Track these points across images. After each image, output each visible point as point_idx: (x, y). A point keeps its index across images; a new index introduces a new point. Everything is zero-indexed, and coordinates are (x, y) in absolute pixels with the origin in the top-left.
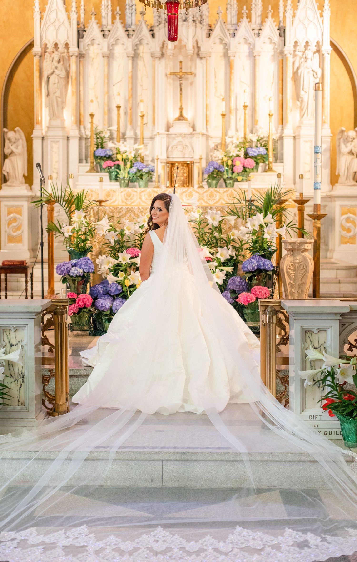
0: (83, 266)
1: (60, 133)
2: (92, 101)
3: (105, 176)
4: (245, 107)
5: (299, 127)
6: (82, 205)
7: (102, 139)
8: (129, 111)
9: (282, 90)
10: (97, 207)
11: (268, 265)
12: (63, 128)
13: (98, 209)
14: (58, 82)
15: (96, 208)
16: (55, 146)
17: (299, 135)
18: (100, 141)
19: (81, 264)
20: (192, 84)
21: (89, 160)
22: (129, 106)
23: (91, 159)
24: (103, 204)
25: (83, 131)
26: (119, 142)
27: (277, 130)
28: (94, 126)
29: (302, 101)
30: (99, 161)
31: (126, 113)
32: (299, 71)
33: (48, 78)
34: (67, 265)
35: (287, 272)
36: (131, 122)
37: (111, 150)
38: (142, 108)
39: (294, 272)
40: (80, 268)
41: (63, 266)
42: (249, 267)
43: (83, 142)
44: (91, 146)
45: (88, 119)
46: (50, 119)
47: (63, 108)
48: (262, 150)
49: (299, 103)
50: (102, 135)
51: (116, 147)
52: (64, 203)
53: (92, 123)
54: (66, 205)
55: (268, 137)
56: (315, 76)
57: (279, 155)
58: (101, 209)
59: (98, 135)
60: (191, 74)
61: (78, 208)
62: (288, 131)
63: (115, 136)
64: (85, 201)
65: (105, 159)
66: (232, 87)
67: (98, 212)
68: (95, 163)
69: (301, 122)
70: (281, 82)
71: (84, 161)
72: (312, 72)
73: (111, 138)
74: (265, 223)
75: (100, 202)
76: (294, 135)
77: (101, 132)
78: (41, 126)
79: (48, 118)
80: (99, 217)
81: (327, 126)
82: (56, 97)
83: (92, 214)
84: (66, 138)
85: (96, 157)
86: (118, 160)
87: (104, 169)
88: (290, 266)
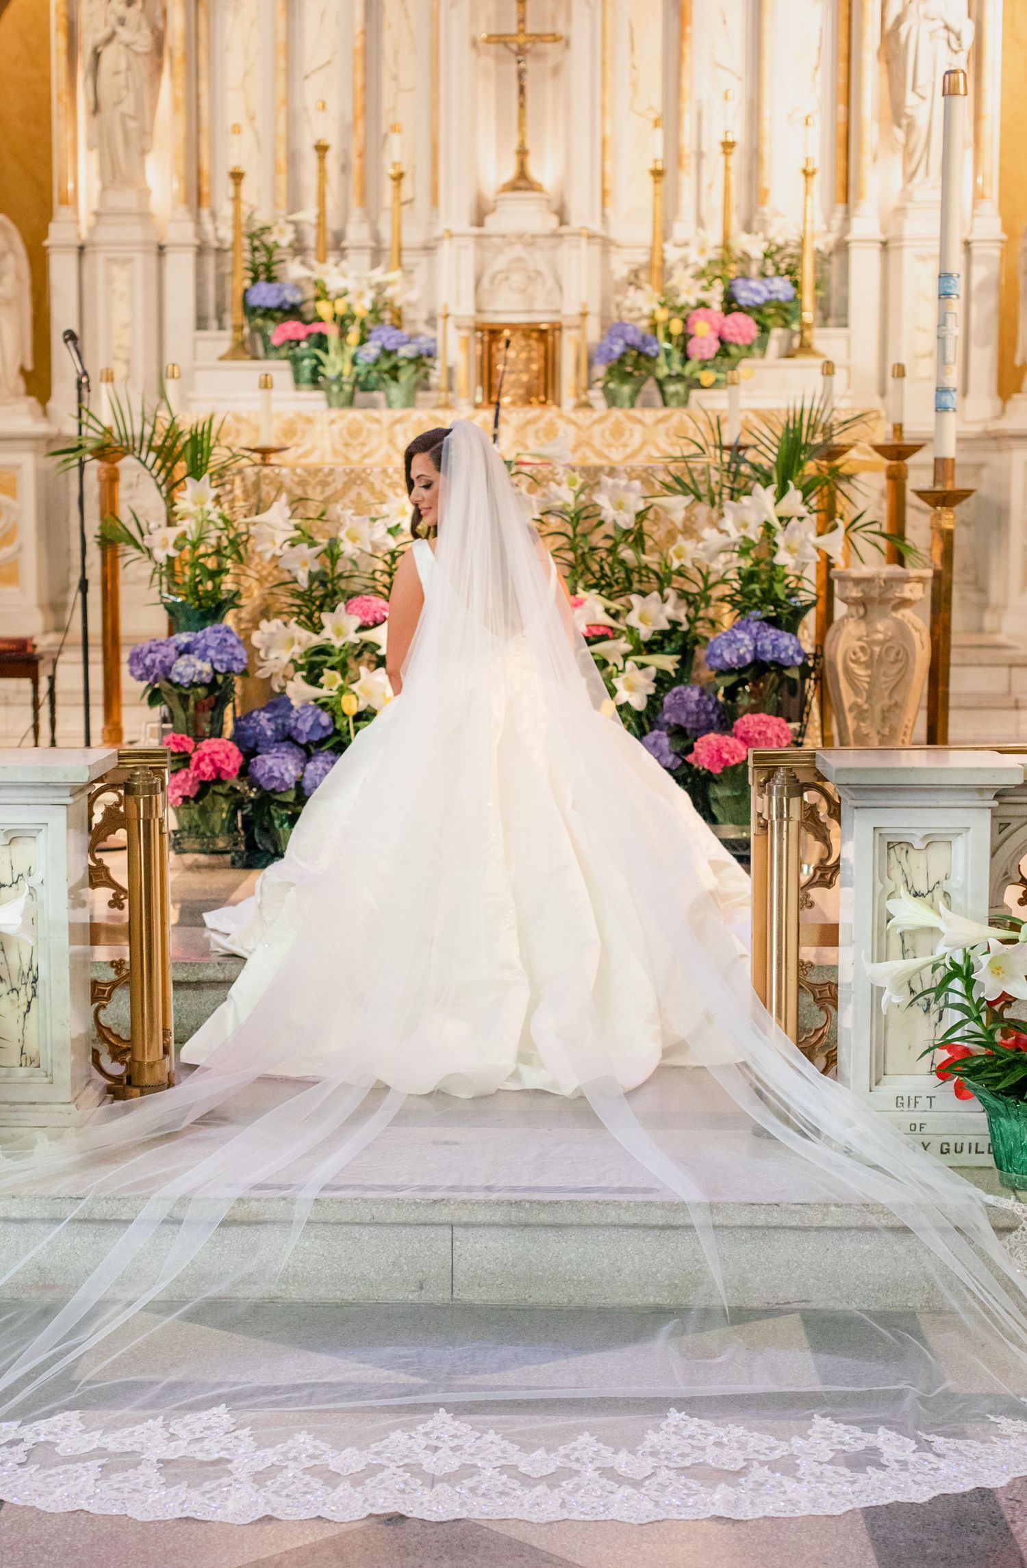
0: (211, 653)
1: (135, 232)
2: (237, 129)
3: (281, 371)
4: (728, 146)
5: (901, 211)
6: (208, 462)
7: (269, 251)
8: (355, 163)
9: (847, 92)
10: (256, 469)
11: (786, 648)
12: (145, 216)
13: (257, 474)
14: (129, 69)
15: (250, 472)
16: (121, 276)
17: (900, 238)
18: (261, 258)
19: (207, 647)
20: (556, 71)
21: (229, 320)
22: (356, 144)
23: (234, 315)
24: (274, 459)
25: (208, 226)
26: (323, 260)
27: (828, 222)
28: (245, 209)
29: (910, 129)
30: (259, 321)
31: (344, 168)
32: (903, 30)
33: (97, 56)
34: (164, 650)
35: (847, 670)
36: (363, 197)
37: (297, 286)
38: (396, 152)
39: (869, 672)
40: (203, 657)
41: (150, 651)
42: (727, 656)
43: (210, 262)
44: (232, 274)
45: (224, 187)
46: (104, 189)
47: (143, 153)
48: (781, 287)
49: (899, 134)
50: (269, 239)
51: (315, 276)
52: (152, 456)
53: (236, 199)
54: (159, 462)
55: (801, 245)
56: (955, 46)
57: (834, 303)
58: (266, 476)
59: (257, 237)
60: (555, 38)
61: (196, 471)
62: (866, 225)
63: (311, 240)
64: (215, 451)
65: (279, 315)
66: (686, 83)
67: (257, 485)
68: (247, 331)
69: (906, 195)
70: (843, 65)
71: (213, 323)
72: (944, 33)
73: (298, 249)
74: (781, 519)
75: (265, 452)
76: (882, 238)
77: (265, 230)
78: (76, 211)
79: (97, 185)
80: (260, 500)
81: (990, 208)
82: (124, 116)
83: (238, 492)
84: (154, 249)
85: (250, 311)
86: (319, 320)
87: (276, 349)
88: (854, 653)
